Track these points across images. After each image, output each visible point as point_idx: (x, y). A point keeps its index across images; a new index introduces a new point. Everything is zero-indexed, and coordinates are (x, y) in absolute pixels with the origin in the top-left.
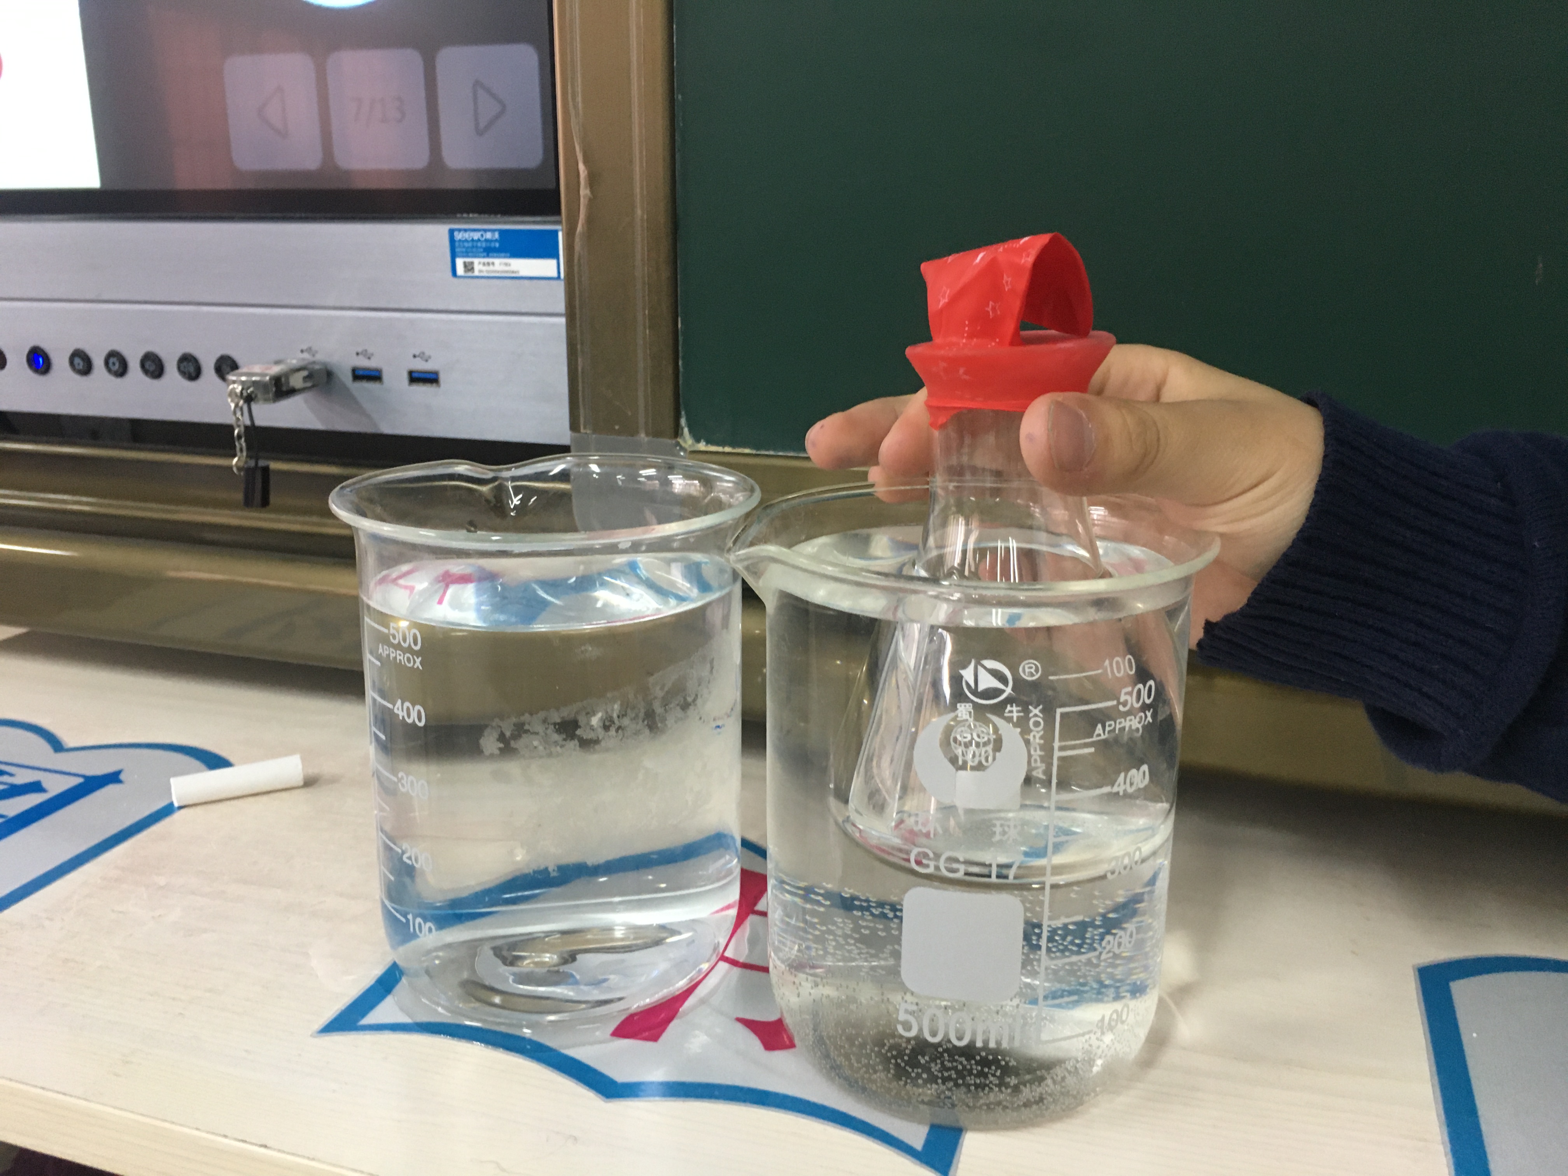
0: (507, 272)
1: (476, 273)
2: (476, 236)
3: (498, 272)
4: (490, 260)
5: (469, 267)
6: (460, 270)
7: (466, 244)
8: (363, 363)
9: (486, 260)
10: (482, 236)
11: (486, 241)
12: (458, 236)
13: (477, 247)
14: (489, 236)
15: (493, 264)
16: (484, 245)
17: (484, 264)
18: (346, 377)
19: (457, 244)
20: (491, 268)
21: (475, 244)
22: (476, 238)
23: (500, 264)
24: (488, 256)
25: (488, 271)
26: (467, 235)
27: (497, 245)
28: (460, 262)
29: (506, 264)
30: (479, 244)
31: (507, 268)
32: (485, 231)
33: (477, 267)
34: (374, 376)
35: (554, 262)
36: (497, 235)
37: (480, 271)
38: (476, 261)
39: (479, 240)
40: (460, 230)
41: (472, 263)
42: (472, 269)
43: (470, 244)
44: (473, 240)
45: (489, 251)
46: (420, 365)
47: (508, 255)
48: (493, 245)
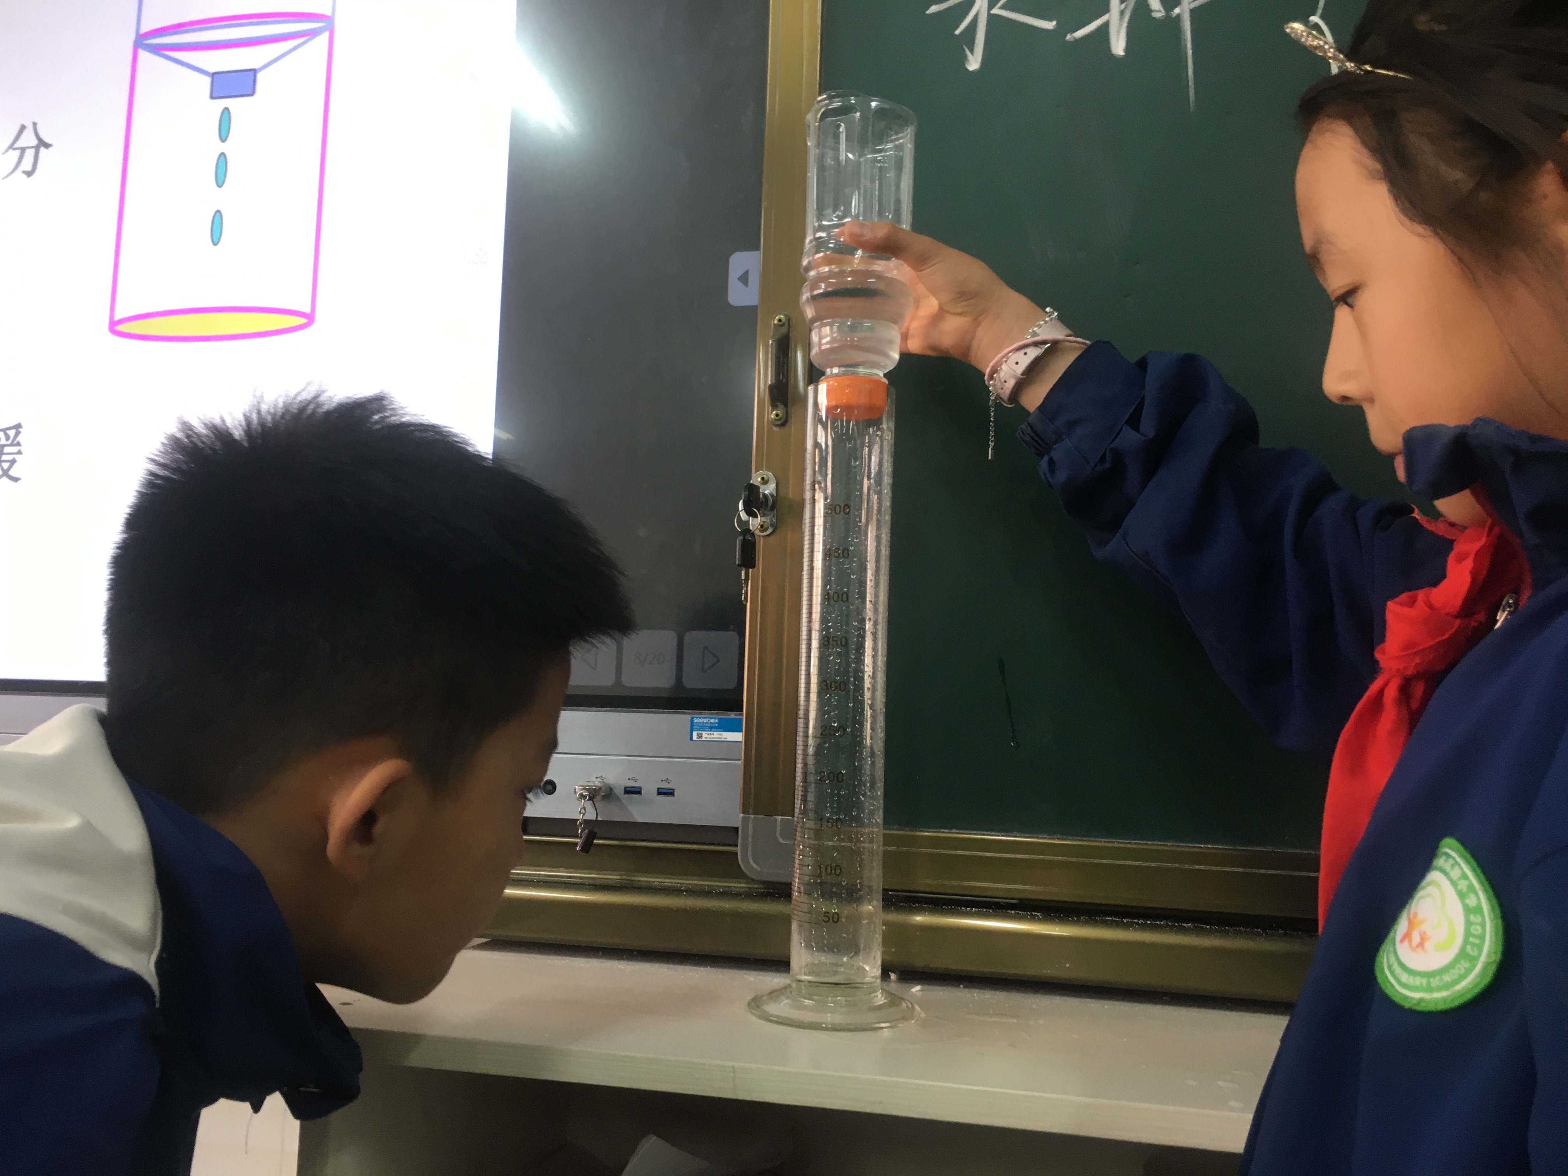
0: (721, 738)
1: (703, 739)
2: (706, 720)
3: (716, 738)
4: (712, 733)
5: (700, 736)
6: (695, 737)
7: (700, 724)
8: (632, 784)
9: (709, 732)
10: (709, 721)
11: (711, 723)
12: (696, 720)
13: (706, 726)
14: (712, 721)
15: (713, 734)
16: (709, 725)
17: (708, 734)
18: (619, 791)
19: (695, 724)
20: (712, 736)
21: (704, 724)
22: (705, 722)
23: (717, 735)
24: (711, 731)
25: (709, 738)
26: (700, 720)
27: (717, 725)
28: (695, 734)
29: (720, 735)
32: (711, 718)
33: (704, 736)
34: (637, 791)
35: (738, 734)
36: (717, 721)
37: (706, 738)
38: (704, 733)
39: (707, 723)
40: (697, 718)
41: (702, 734)
42: (702, 736)
43: (702, 725)
45: (712, 728)
46: (665, 785)
47: (722, 730)
48: (714, 725)
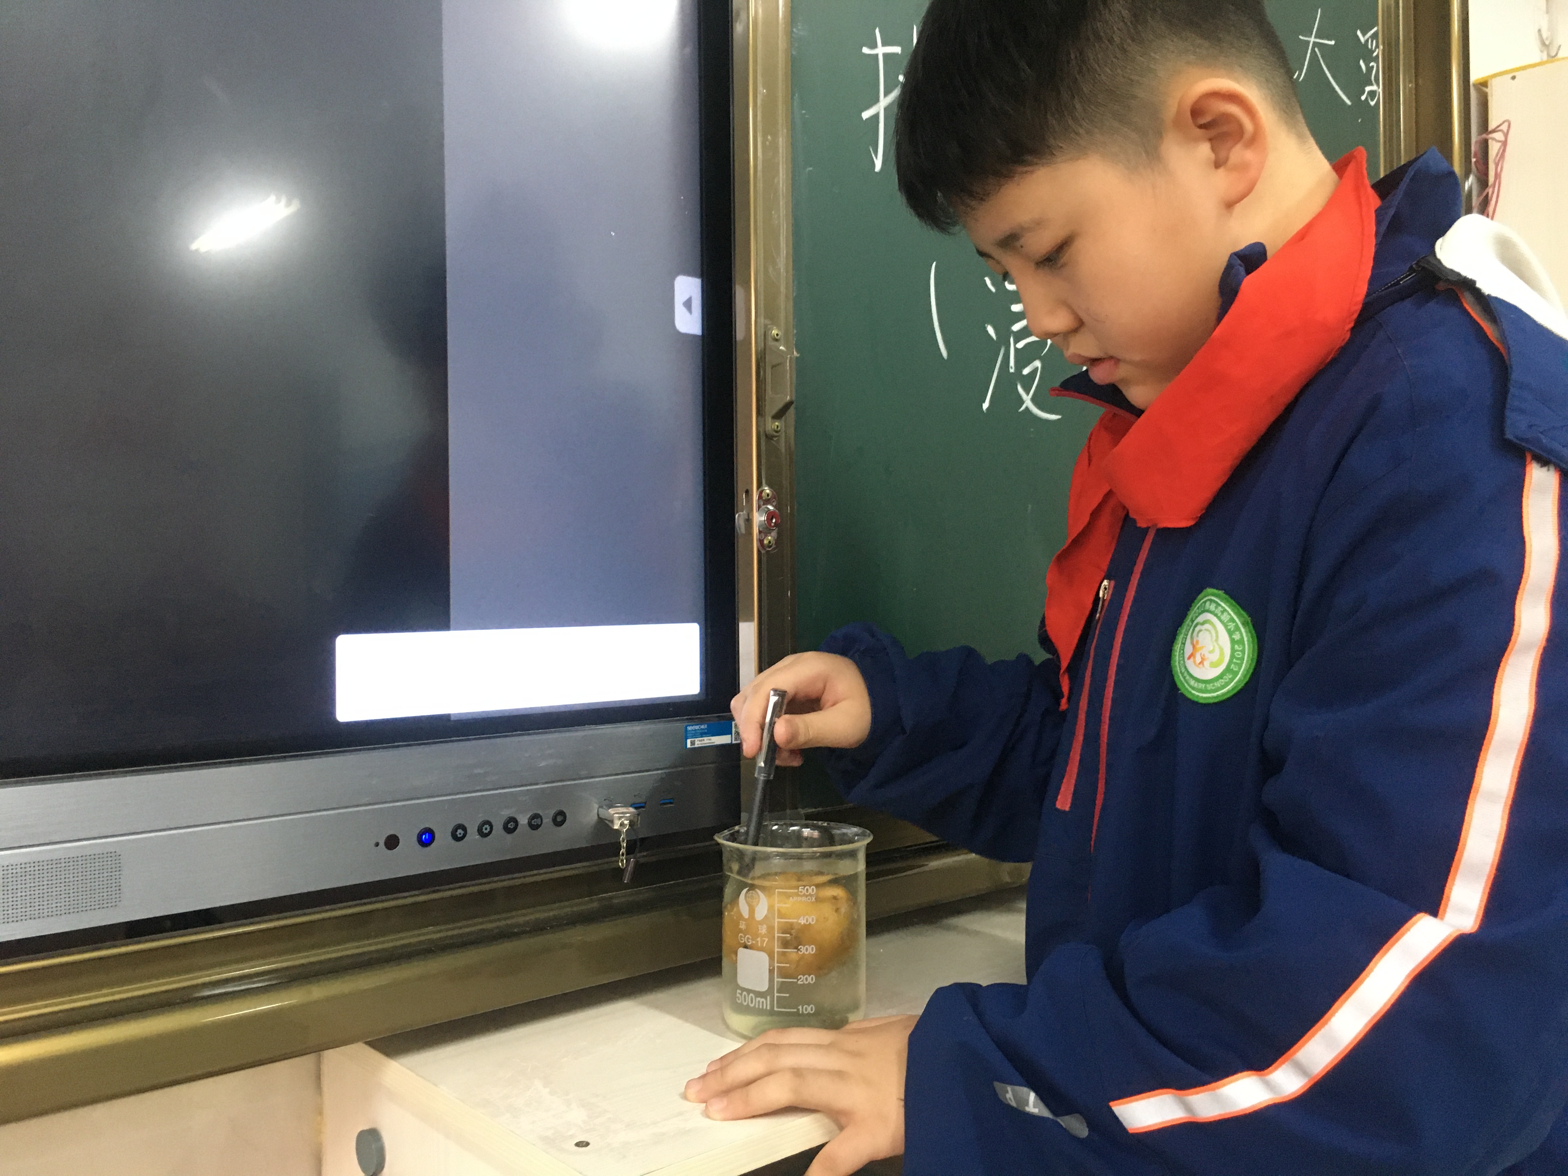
1: (696, 746)
2: (695, 727)
5: (693, 743)
6: (689, 746)
7: (692, 732)
9: (701, 739)
10: (698, 727)
11: (701, 729)
12: (689, 728)
14: (703, 727)
15: (705, 740)
16: (700, 731)
17: (700, 741)
19: (687, 732)
20: (703, 742)
23: (707, 740)
24: (702, 737)
25: (701, 744)
28: (689, 741)
29: (710, 740)
30: (698, 731)
31: (710, 741)
33: (697, 743)
35: (730, 736)
36: (706, 725)
37: (698, 744)
38: (696, 739)
39: (698, 729)
40: (690, 726)
41: (695, 741)
42: (694, 744)
43: (694, 732)
44: (696, 730)
45: (703, 734)
47: (712, 735)
48: (704, 731)
